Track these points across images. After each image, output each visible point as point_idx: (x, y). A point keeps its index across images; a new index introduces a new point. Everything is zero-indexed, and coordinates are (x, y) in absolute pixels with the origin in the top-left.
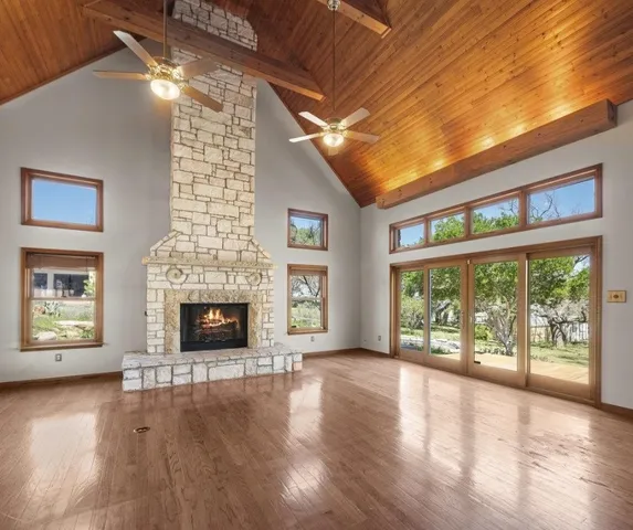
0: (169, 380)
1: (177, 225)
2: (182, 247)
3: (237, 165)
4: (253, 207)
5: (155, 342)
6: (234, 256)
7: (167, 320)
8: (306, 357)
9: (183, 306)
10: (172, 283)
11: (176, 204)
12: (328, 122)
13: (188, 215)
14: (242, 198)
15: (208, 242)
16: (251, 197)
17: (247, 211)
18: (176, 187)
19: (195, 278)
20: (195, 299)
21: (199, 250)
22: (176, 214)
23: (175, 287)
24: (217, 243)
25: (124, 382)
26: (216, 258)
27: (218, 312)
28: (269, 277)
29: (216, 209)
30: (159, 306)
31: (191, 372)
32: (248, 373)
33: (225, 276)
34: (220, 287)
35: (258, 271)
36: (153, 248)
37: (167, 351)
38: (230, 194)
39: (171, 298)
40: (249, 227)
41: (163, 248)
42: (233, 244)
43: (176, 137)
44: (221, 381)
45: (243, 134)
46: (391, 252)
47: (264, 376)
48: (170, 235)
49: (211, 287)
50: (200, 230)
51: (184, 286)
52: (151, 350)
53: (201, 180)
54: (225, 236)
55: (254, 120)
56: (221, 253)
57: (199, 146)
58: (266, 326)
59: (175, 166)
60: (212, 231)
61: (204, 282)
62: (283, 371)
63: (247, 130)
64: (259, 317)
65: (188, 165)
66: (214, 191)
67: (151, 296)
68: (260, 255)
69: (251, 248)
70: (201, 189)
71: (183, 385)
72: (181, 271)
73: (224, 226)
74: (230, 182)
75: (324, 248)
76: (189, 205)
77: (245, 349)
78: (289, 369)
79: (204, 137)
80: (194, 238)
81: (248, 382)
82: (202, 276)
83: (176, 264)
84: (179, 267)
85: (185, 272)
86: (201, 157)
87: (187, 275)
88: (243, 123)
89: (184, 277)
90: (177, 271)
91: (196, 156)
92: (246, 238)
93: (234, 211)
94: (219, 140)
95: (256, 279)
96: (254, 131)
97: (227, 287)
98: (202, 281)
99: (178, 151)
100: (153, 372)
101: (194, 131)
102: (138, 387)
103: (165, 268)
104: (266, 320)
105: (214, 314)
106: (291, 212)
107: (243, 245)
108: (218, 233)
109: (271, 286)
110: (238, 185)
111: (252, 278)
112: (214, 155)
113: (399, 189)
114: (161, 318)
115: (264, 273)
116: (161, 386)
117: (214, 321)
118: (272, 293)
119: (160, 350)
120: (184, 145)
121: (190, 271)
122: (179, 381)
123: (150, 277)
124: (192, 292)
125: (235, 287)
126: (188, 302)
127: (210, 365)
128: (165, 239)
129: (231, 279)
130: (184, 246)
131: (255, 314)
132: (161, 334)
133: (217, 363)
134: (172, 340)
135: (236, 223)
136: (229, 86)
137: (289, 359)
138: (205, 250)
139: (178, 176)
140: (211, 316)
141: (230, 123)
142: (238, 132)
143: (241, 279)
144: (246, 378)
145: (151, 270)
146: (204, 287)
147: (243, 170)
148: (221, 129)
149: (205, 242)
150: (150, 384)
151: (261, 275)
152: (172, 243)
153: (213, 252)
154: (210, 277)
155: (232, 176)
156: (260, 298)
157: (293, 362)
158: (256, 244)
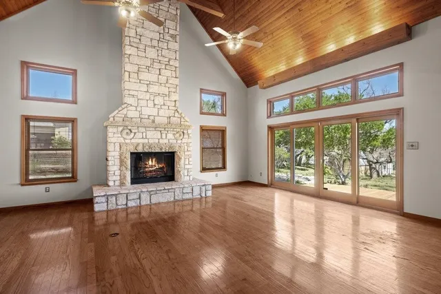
0: (125, 203)
1: (128, 100)
2: (130, 114)
3: (167, 60)
4: (178, 87)
5: (114, 179)
6: (165, 120)
7: (122, 162)
8: (214, 187)
9: (131, 153)
10: (124, 139)
11: (127, 85)
12: (231, 34)
13: (135, 93)
14: (170, 82)
15: (149, 111)
16: (177, 81)
17: (174, 90)
18: (127, 74)
19: (140, 135)
20: (140, 149)
21: (143, 116)
22: (127, 92)
23: (127, 141)
24: (154, 112)
25: (95, 205)
26: (153, 121)
27: (154, 160)
28: (188, 135)
29: (154, 89)
30: (117, 154)
31: (140, 198)
32: (176, 198)
33: (160, 134)
34: (157, 141)
35: (183, 131)
36: (112, 115)
37: (122, 184)
38: (163, 79)
39: (124, 148)
40: (175, 101)
41: (118, 115)
42: (165, 112)
43: (127, 41)
44: (159, 203)
45: (171, 39)
46: (268, 117)
47: (187, 200)
48: (123, 106)
49: (151, 141)
50: (143, 103)
51: (133, 141)
52: (111, 183)
53: (144, 70)
54: (159, 107)
55: (178, 30)
56: (158, 120)
57: (141, 47)
58: (187, 167)
59: (126, 60)
60: (151, 104)
61: (146, 138)
62: (199, 196)
63: (173, 36)
64: (182, 161)
65: (135, 60)
66: (152, 77)
67: (110, 148)
68: (182, 120)
69: (177, 115)
70: (145, 76)
71: (134, 207)
72: (130, 130)
73: (159, 100)
74: (163, 71)
75: (224, 115)
76: (136, 87)
77: (174, 182)
78: (203, 195)
79: (145, 41)
80: (139, 109)
81: (176, 203)
82: (144, 134)
83: (127, 127)
84: (129, 128)
85: (133, 131)
86: (143, 54)
87: (135, 133)
88: (171, 32)
89: (133, 134)
90: (128, 131)
91: (140, 53)
92: (173, 108)
93: (166, 91)
94: (155, 43)
95: (180, 135)
96: (178, 37)
97: (161, 141)
98: (144, 137)
99: (128, 50)
100: (114, 198)
101: (138, 37)
102: (105, 209)
103: (121, 129)
104: (187, 163)
105: (152, 161)
106: (202, 91)
107: (171, 113)
108: (155, 105)
109: (190, 141)
110: (168, 73)
111: (178, 135)
112: (152, 53)
113: (274, 76)
114: (117, 162)
115: (185, 132)
116: (120, 207)
117: (152, 166)
118: (191, 144)
119: (117, 183)
120: (132, 46)
121: (136, 131)
122: (131, 204)
123: (110, 135)
124: (138, 144)
125: (166, 141)
126: (136, 151)
127: (152, 193)
128: (120, 109)
129: (164, 136)
130: (132, 113)
131: (180, 159)
132: (118, 173)
133: (156, 192)
134: (125, 177)
135: (167, 98)
136: (161, 7)
137: (204, 188)
138: (147, 117)
139: (128, 67)
140: (150, 162)
141: (162, 32)
142: (167, 37)
143: (170, 136)
144: (175, 201)
145: (110, 130)
146: (146, 141)
147: (171, 63)
148: (157, 36)
149: (146, 111)
150: (112, 206)
151: (183, 133)
152: (124, 111)
153: (152, 118)
154: (150, 134)
155: (163, 67)
156: (183, 148)
157: (206, 190)
158: (180, 112)
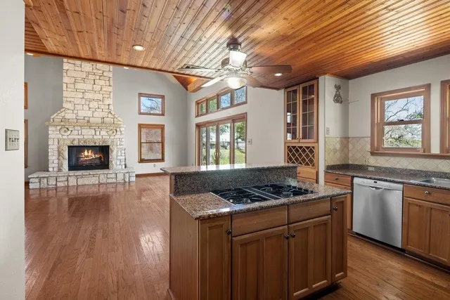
0: (54, 183)
1: (66, 105)
2: (68, 116)
3: (101, 71)
4: (112, 94)
5: (53, 166)
6: (100, 120)
7: (60, 154)
8: (138, 176)
9: (69, 147)
10: (62, 135)
11: (65, 94)
13: (72, 100)
14: (104, 89)
15: (84, 113)
16: (111, 89)
17: (108, 96)
18: (65, 85)
19: (76, 132)
20: (76, 143)
21: (79, 118)
22: (64, 99)
23: (64, 137)
24: (89, 114)
25: (30, 184)
26: (88, 122)
27: (90, 151)
28: (121, 132)
29: (88, 96)
30: (55, 147)
31: (68, 180)
32: (101, 181)
33: (94, 131)
34: (91, 137)
35: (114, 127)
36: (52, 117)
37: (60, 170)
38: (97, 88)
39: (61, 142)
40: (109, 105)
41: (57, 117)
42: (99, 114)
44: (85, 185)
46: (196, 117)
47: (111, 183)
48: (62, 110)
49: (85, 137)
50: (79, 107)
51: (69, 137)
52: (51, 169)
53: (80, 81)
54: (94, 110)
56: (91, 120)
57: (78, 63)
58: (119, 158)
59: (65, 74)
60: (86, 107)
62: (123, 181)
64: (115, 153)
65: (71, 73)
66: (87, 86)
67: (50, 142)
68: (115, 119)
69: (110, 115)
70: (80, 86)
71: (63, 187)
72: (68, 129)
73: (94, 105)
74: (97, 81)
75: (163, 115)
76: (73, 94)
77: (108, 170)
78: (127, 180)
80: (75, 112)
81: (101, 186)
82: (80, 131)
83: (65, 125)
84: (67, 127)
85: (70, 129)
86: (80, 69)
87: (71, 131)
89: (69, 132)
90: (65, 129)
91: (77, 68)
92: (107, 110)
93: (100, 97)
95: (113, 132)
97: (95, 137)
98: (80, 133)
99: (66, 66)
100: (46, 180)
102: (38, 187)
103: (59, 128)
104: (119, 154)
105: (88, 152)
106: (140, 95)
107: (105, 115)
108: (90, 108)
109: (122, 136)
110: (102, 82)
111: (111, 132)
112: (87, 68)
114: (56, 153)
115: (118, 129)
116: (50, 186)
117: (87, 157)
118: (123, 140)
119: (56, 169)
120: (69, 63)
121: (73, 129)
122: (60, 185)
123: (50, 132)
124: (74, 140)
125: (100, 137)
126: (72, 145)
127: (79, 177)
128: (59, 112)
129: (98, 133)
130: (69, 116)
131: (112, 151)
132: (56, 161)
133: (82, 176)
134: (62, 164)
135: (101, 103)
137: (127, 175)
138: (82, 118)
139: (66, 80)
140: (86, 153)
143: (103, 133)
144: (100, 184)
145: (50, 129)
146: (81, 137)
147: (105, 74)
149: (82, 114)
150: (44, 184)
151: (116, 130)
152: (63, 114)
153: (86, 119)
154: (85, 131)
155: (98, 77)
156: (115, 143)
157: (130, 177)
158: (113, 113)
